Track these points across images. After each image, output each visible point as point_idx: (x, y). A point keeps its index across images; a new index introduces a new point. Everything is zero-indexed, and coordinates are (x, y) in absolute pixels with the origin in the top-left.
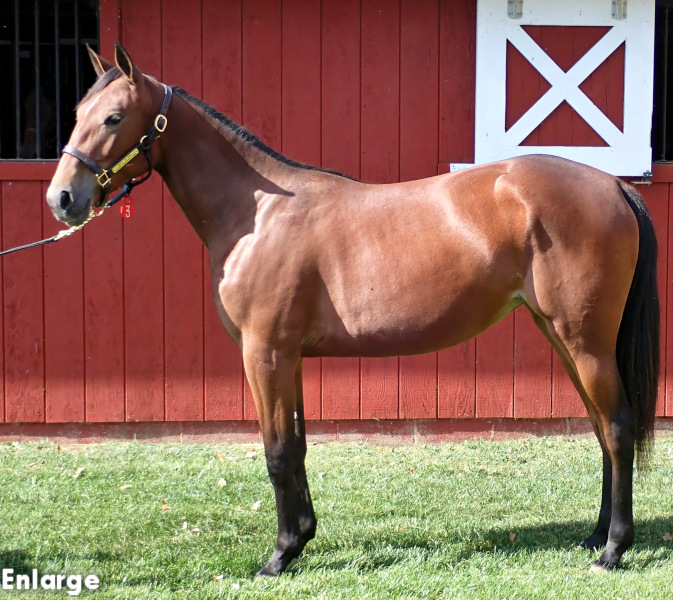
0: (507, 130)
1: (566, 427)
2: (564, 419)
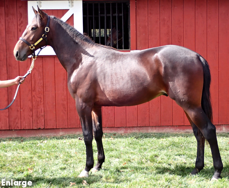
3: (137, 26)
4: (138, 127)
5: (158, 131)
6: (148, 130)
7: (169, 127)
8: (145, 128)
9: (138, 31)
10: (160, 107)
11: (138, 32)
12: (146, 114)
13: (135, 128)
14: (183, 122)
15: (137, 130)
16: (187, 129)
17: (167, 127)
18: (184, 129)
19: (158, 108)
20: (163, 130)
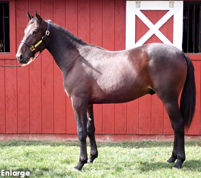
0: (135, 43)
1: (156, 137)
2: (155, 135)
3: (17, 28)
4: (18, 134)
5: (39, 139)
6: (28, 137)
7: (51, 135)
8: (25, 135)
9: (18, 33)
10: (41, 114)
11: (18, 35)
12: (27, 121)
13: (15, 135)
14: (65, 130)
15: (17, 137)
16: (70, 137)
17: (48, 135)
18: (66, 138)
19: (39, 114)
20: (44, 137)
